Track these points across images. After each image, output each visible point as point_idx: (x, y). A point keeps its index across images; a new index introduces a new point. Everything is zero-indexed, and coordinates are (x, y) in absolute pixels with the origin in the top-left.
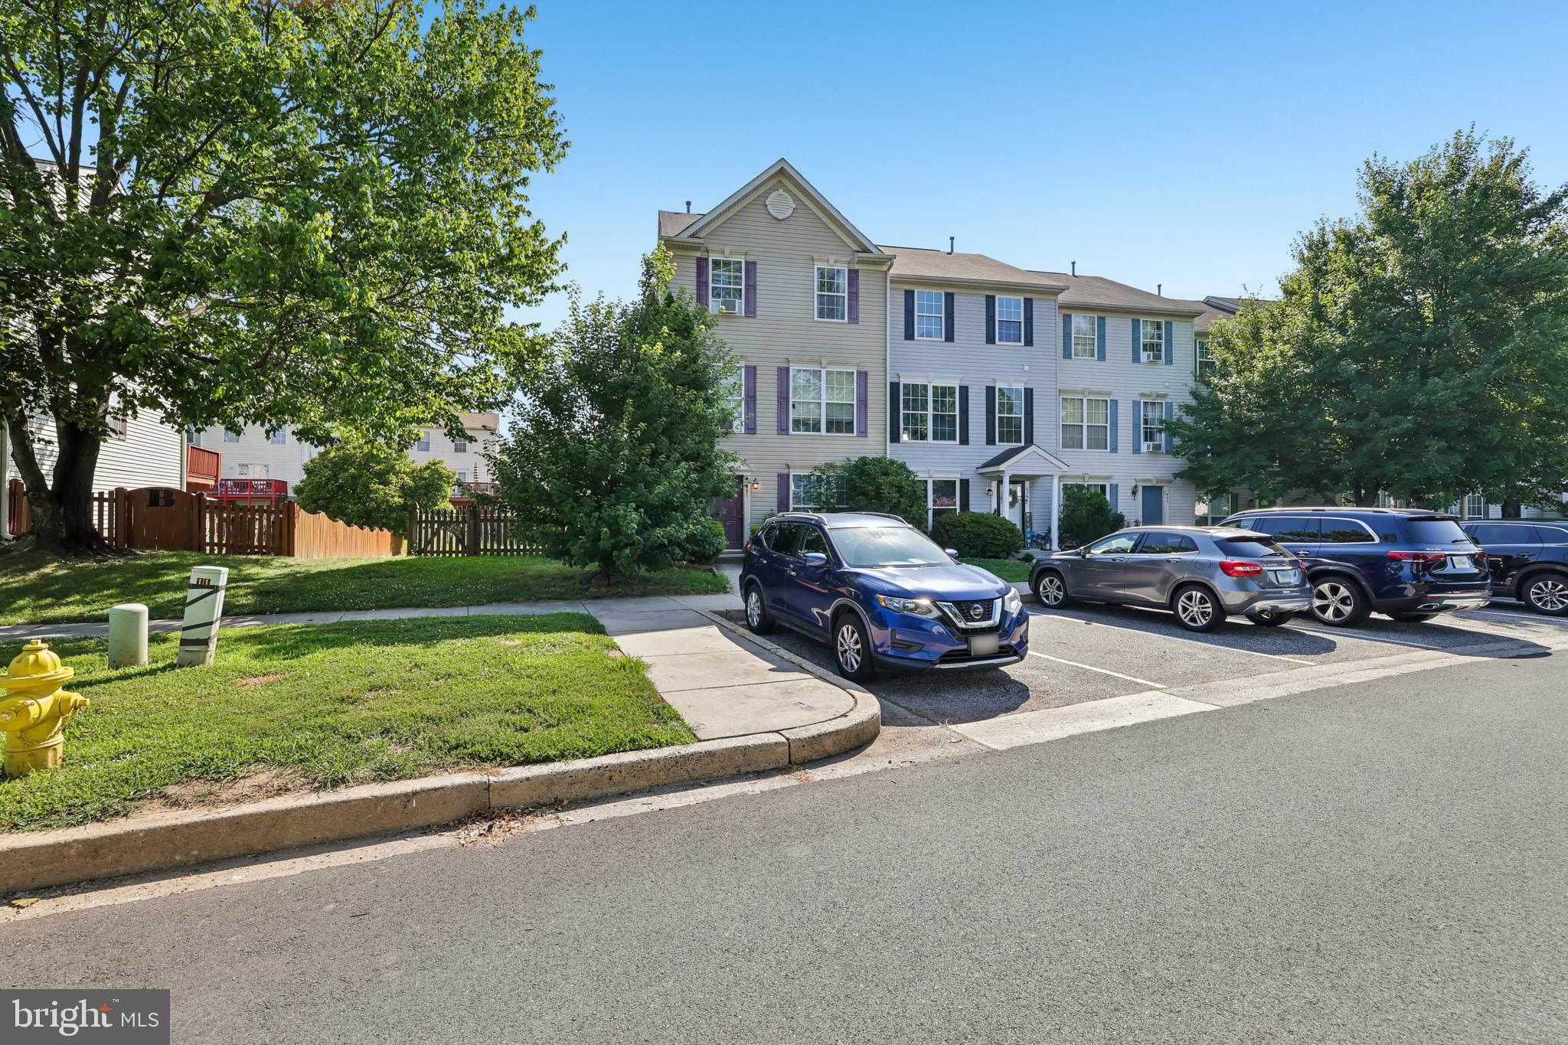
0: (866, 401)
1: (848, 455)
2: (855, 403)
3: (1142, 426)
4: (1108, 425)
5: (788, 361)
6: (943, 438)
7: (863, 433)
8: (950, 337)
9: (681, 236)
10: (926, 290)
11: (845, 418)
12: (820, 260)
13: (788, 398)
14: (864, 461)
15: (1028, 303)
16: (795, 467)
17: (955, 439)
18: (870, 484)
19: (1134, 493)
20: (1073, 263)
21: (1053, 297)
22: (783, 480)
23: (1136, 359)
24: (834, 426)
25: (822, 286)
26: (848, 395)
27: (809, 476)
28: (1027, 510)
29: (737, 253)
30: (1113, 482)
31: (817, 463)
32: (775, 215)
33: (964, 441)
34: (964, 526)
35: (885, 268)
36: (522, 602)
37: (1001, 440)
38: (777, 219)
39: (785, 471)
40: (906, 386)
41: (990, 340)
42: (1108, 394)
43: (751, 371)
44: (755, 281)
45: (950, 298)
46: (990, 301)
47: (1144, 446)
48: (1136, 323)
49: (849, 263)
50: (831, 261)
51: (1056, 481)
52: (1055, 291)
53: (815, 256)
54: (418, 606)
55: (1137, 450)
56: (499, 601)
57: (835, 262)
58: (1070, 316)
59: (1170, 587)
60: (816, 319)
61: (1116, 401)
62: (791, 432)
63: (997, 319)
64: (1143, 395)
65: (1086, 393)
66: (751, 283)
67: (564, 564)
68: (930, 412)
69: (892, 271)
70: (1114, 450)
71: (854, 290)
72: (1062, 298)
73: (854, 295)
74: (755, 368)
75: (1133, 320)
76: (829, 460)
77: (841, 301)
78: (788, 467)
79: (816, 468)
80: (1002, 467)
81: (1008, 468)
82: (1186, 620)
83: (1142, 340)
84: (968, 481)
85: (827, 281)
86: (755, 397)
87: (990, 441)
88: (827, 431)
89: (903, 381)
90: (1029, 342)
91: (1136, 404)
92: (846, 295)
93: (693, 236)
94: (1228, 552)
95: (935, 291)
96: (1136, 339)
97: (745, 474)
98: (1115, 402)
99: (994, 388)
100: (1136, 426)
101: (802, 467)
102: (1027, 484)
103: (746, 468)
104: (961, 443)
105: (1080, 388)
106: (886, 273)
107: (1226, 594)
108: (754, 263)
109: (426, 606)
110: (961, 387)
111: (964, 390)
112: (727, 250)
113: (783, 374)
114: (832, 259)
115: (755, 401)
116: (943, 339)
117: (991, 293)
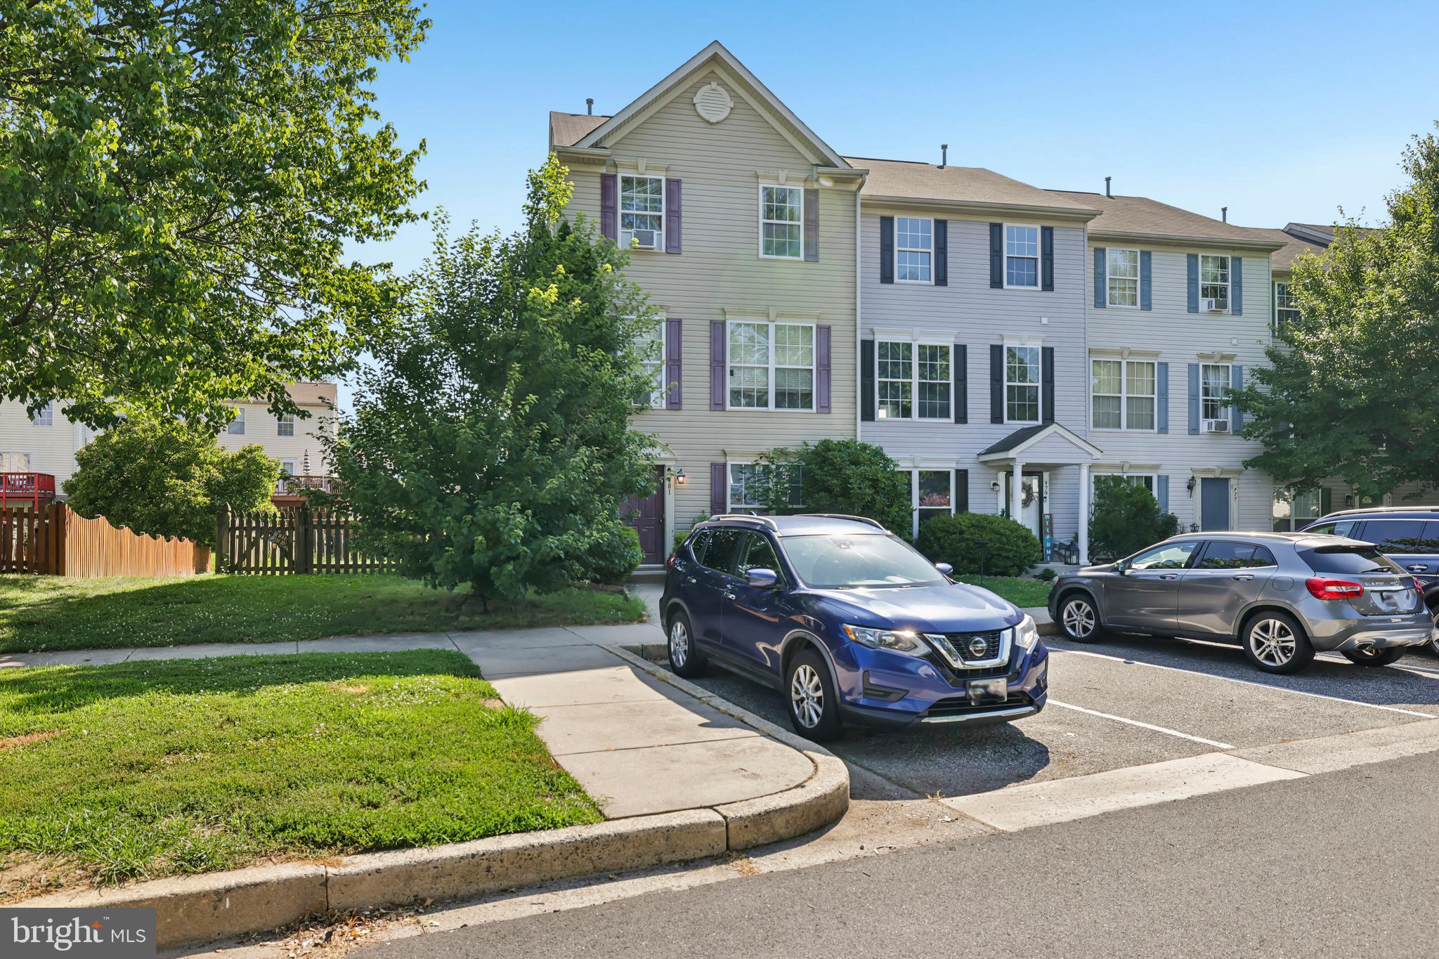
0: (829, 365)
1: (805, 438)
2: (814, 368)
3: (1201, 397)
4: (1155, 396)
5: (725, 313)
6: (933, 415)
7: (825, 408)
8: (941, 280)
9: (580, 146)
10: (909, 217)
11: (801, 388)
12: (765, 177)
13: (724, 361)
14: (826, 446)
15: (1047, 233)
16: (733, 454)
17: (948, 416)
18: (835, 476)
19: (1190, 487)
20: (1108, 180)
21: (1081, 226)
22: (718, 471)
23: (1193, 307)
24: (787, 399)
25: (769, 212)
26: (803, 358)
27: (753, 466)
28: (1046, 511)
29: (656, 169)
30: (1162, 472)
31: (763, 449)
32: (707, 117)
33: (962, 418)
34: (962, 532)
35: (854, 187)
36: (369, 635)
37: (1011, 417)
38: (708, 122)
39: (720, 460)
40: (881, 345)
41: (996, 283)
42: (1156, 354)
43: (675, 326)
44: (680, 206)
45: (941, 226)
46: (996, 230)
47: (1204, 425)
48: (1192, 259)
49: (806, 180)
50: (782, 179)
51: (1084, 472)
52: (1085, 217)
53: (760, 172)
54: (230, 641)
55: (1194, 430)
56: (338, 634)
57: (787, 179)
58: (1103, 250)
59: (1239, 614)
60: (761, 255)
61: (1166, 364)
62: (728, 407)
63: (1005, 255)
64: (1202, 356)
65: (1126, 353)
66: (674, 207)
67: (426, 585)
68: (915, 380)
69: (864, 191)
70: (1164, 429)
71: (812, 217)
72: (1092, 226)
73: (812, 224)
74: (679, 322)
75: (1189, 256)
76: (780, 444)
77: (796, 229)
78: (725, 454)
79: (762, 456)
80: (1012, 454)
81: (1021, 455)
82: (1261, 658)
83: (1200, 282)
84: (966, 472)
85: (776, 206)
86: (680, 360)
87: (996, 418)
88: (777, 406)
89: (879, 339)
90: (1048, 285)
91: (1193, 368)
92: (802, 223)
93: (595, 145)
94: (1317, 566)
95: (921, 217)
96: (1192, 281)
97: (667, 464)
98: (1164, 366)
99: (1001, 347)
100: (1193, 398)
101: (743, 454)
102: (1046, 476)
103: (668, 455)
104: (957, 422)
105: (1117, 346)
106: (855, 194)
107: (1315, 622)
108: (678, 182)
109: (241, 641)
110: (956, 346)
111: (961, 351)
112: (642, 164)
113: (718, 330)
114: (783, 175)
115: (679, 366)
116: (933, 282)
117: (996, 220)
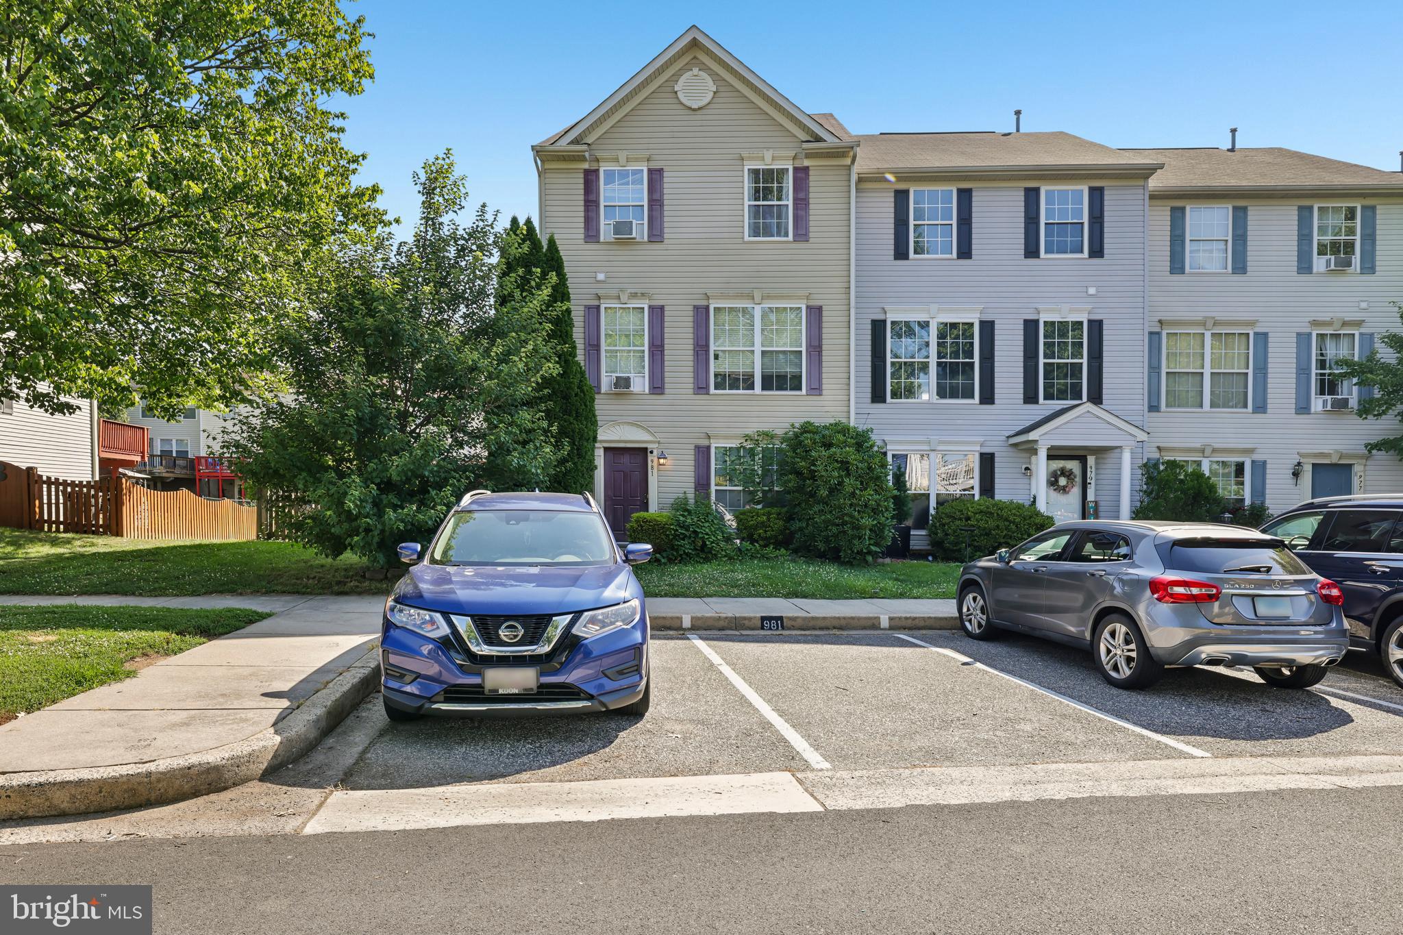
0: (820, 346)
1: (792, 420)
2: (804, 349)
3: (1314, 371)
4: (1250, 371)
5: (708, 298)
6: (954, 395)
7: (816, 389)
8: (965, 252)
9: (558, 144)
10: (927, 188)
11: (789, 370)
12: (751, 159)
13: (707, 346)
14: (807, 428)
15: (1097, 195)
16: (717, 437)
17: (972, 397)
19: (1296, 474)
20: (1234, 131)
21: (1141, 183)
22: (702, 453)
23: (1304, 266)
24: (773, 381)
25: (756, 194)
26: (793, 338)
27: (738, 449)
28: (1091, 497)
29: (637, 160)
30: (1257, 457)
31: (749, 432)
32: (688, 103)
33: (988, 397)
35: (848, 161)
37: (1048, 396)
38: (690, 108)
39: (705, 442)
40: (893, 323)
41: (1032, 251)
42: (1251, 324)
43: (657, 313)
44: (662, 194)
45: (965, 197)
46: (1032, 196)
47: (1317, 403)
48: (1305, 215)
49: (794, 158)
51: (1126, 457)
52: (1146, 172)
53: (745, 154)
55: (1303, 408)
58: (1183, 209)
59: (1091, 615)
60: (747, 238)
61: (1265, 335)
62: (712, 390)
63: (1043, 221)
64: (1315, 323)
65: (1210, 324)
66: (656, 196)
69: (856, 169)
70: (1261, 408)
71: (801, 195)
72: (1154, 183)
73: (802, 203)
74: (662, 308)
75: (1300, 208)
76: (765, 427)
77: (784, 210)
78: (709, 437)
79: (747, 438)
80: (1032, 436)
81: (1045, 438)
83: (1316, 238)
84: (992, 455)
85: (765, 182)
86: (662, 346)
87: (1030, 397)
88: (763, 389)
89: (890, 318)
90: (1097, 251)
91: (1303, 339)
92: (790, 203)
93: (576, 141)
94: (1169, 563)
95: (940, 188)
96: (1304, 237)
97: (650, 446)
98: (1263, 338)
99: (1036, 322)
100: (1302, 371)
101: (726, 437)
102: (1091, 460)
103: (650, 438)
104: (982, 402)
105: (1199, 316)
106: (849, 168)
108: (660, 171)
110: (982, 323)
111: (988, 328)
112: (622, 156)
113: (701, 314)
114: (768, 155)
115: (662, 352)
116: (955, 255)
117: (1032, 184)
